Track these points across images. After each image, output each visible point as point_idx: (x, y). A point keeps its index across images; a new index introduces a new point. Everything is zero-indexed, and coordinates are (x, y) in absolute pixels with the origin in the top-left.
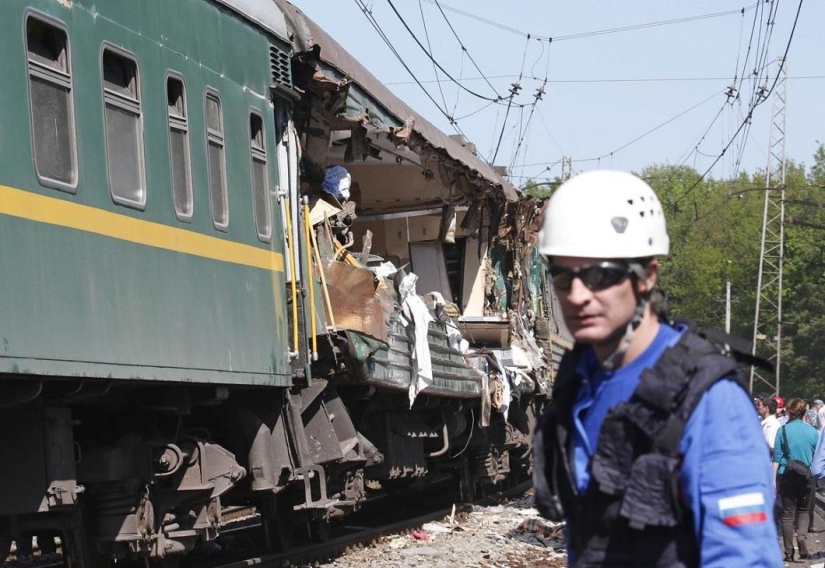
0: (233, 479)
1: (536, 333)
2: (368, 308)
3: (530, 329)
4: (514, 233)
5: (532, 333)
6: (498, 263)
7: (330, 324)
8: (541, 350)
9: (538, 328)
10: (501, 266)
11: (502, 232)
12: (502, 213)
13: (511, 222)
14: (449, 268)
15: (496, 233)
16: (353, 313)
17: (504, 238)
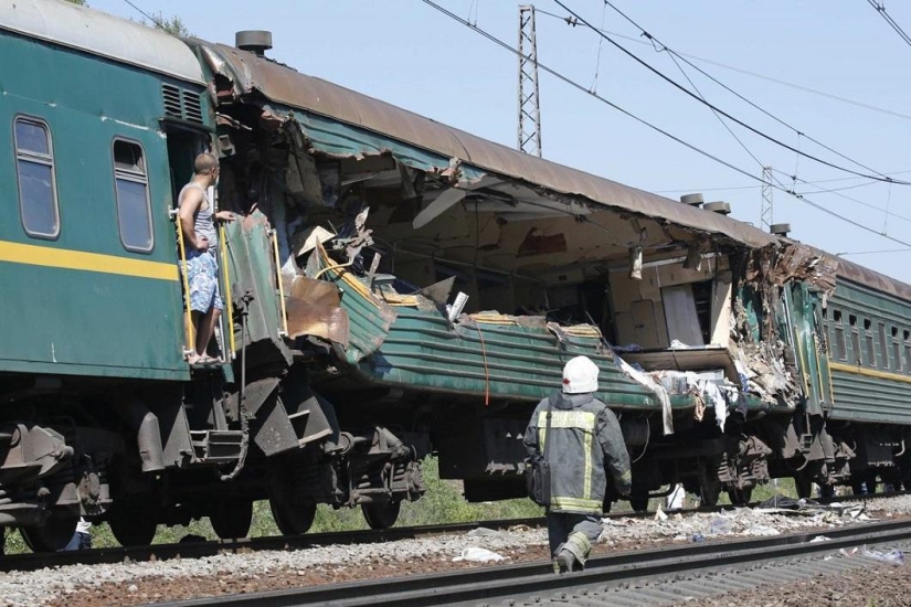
0: (57, 457)
1: (785, 360)
2: (334, 316)
3: (780, 357)
4: (760, 277)
5: (781, 361)
6: (751, 302)
7: (283, 329)
8: (789, 374)
9: (787, 355)
10: (752, 305)
11: (750, 276)
12: (748, 259)
13: (757, 266)
14: (699, 307)
15: (744, 277)
16: (320, 321)
17: (753, 280)
